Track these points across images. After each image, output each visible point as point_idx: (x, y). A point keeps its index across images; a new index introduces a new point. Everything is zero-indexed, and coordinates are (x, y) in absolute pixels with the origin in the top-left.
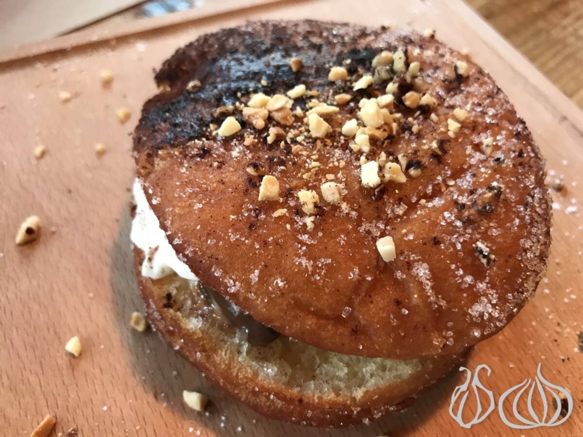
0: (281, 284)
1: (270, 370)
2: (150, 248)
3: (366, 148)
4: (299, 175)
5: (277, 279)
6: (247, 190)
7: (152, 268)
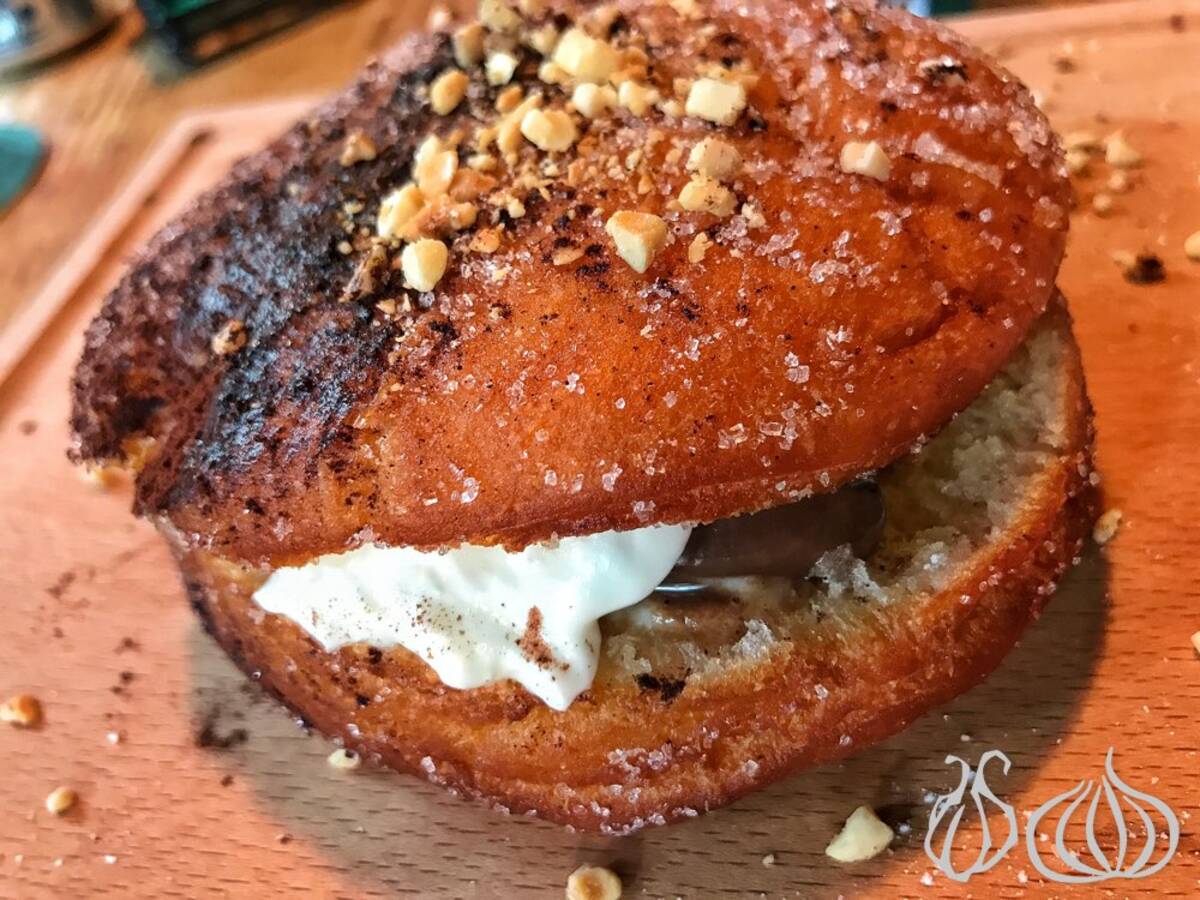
0: (841, 336)
1: (934, 559)
2: (518, 642)
3: (652, 95)
4: (633, 196)
5: (826, 336)
6: (603, 285)
7: (566, 667)
